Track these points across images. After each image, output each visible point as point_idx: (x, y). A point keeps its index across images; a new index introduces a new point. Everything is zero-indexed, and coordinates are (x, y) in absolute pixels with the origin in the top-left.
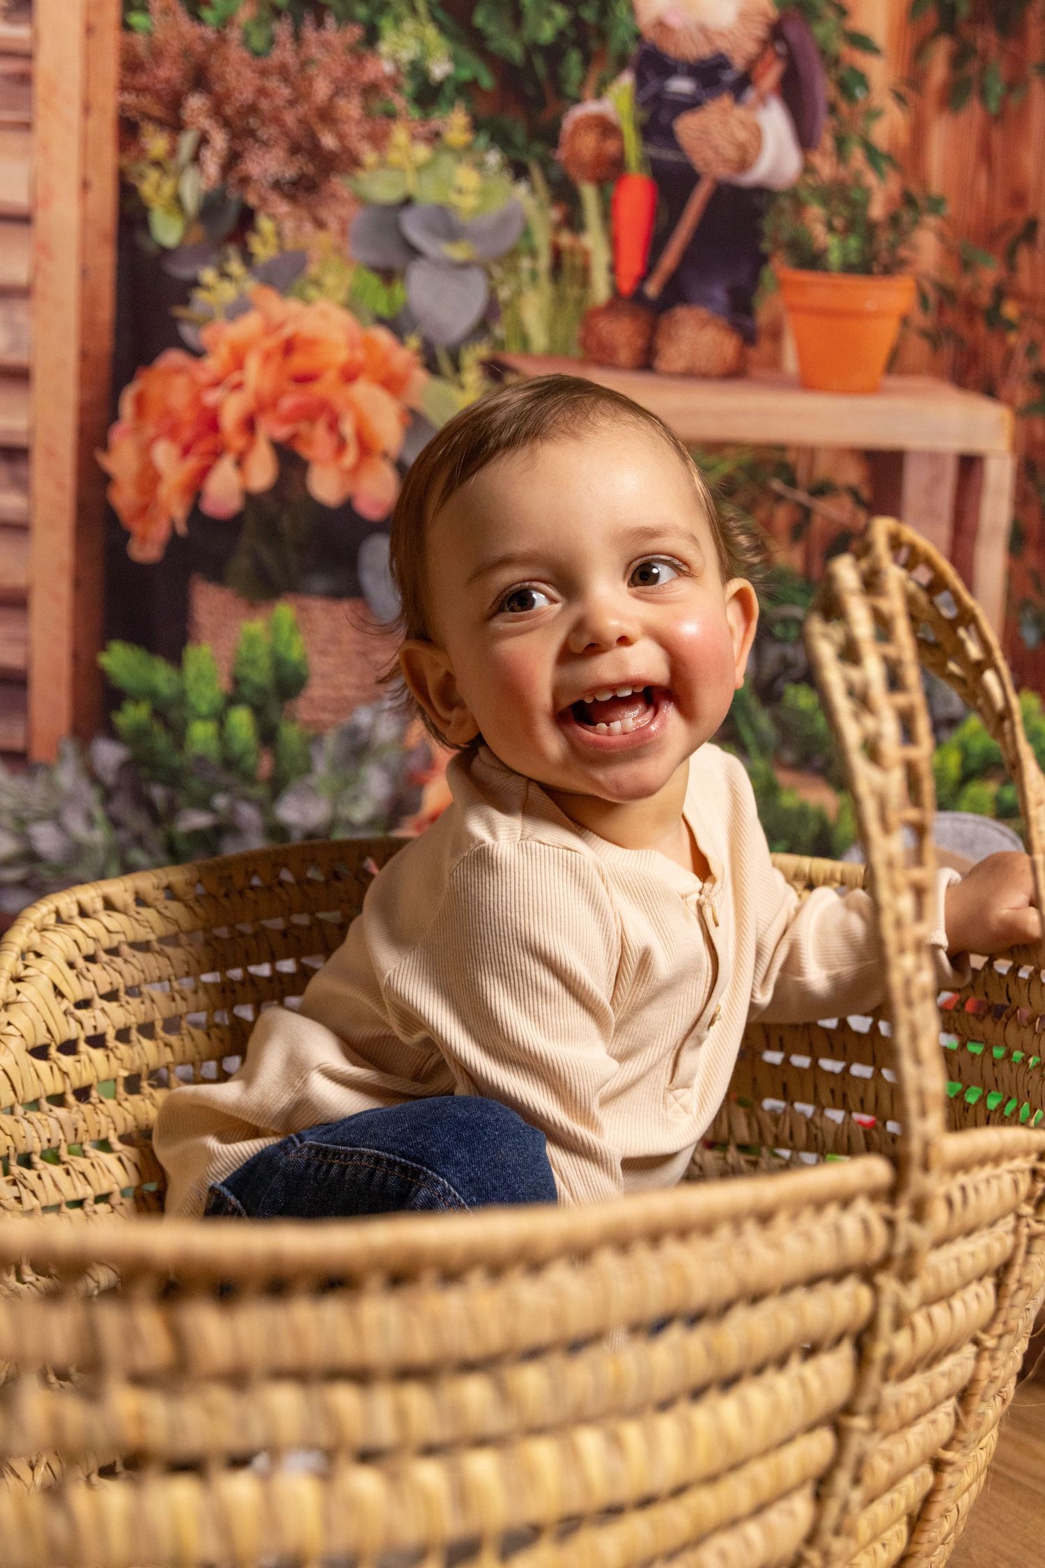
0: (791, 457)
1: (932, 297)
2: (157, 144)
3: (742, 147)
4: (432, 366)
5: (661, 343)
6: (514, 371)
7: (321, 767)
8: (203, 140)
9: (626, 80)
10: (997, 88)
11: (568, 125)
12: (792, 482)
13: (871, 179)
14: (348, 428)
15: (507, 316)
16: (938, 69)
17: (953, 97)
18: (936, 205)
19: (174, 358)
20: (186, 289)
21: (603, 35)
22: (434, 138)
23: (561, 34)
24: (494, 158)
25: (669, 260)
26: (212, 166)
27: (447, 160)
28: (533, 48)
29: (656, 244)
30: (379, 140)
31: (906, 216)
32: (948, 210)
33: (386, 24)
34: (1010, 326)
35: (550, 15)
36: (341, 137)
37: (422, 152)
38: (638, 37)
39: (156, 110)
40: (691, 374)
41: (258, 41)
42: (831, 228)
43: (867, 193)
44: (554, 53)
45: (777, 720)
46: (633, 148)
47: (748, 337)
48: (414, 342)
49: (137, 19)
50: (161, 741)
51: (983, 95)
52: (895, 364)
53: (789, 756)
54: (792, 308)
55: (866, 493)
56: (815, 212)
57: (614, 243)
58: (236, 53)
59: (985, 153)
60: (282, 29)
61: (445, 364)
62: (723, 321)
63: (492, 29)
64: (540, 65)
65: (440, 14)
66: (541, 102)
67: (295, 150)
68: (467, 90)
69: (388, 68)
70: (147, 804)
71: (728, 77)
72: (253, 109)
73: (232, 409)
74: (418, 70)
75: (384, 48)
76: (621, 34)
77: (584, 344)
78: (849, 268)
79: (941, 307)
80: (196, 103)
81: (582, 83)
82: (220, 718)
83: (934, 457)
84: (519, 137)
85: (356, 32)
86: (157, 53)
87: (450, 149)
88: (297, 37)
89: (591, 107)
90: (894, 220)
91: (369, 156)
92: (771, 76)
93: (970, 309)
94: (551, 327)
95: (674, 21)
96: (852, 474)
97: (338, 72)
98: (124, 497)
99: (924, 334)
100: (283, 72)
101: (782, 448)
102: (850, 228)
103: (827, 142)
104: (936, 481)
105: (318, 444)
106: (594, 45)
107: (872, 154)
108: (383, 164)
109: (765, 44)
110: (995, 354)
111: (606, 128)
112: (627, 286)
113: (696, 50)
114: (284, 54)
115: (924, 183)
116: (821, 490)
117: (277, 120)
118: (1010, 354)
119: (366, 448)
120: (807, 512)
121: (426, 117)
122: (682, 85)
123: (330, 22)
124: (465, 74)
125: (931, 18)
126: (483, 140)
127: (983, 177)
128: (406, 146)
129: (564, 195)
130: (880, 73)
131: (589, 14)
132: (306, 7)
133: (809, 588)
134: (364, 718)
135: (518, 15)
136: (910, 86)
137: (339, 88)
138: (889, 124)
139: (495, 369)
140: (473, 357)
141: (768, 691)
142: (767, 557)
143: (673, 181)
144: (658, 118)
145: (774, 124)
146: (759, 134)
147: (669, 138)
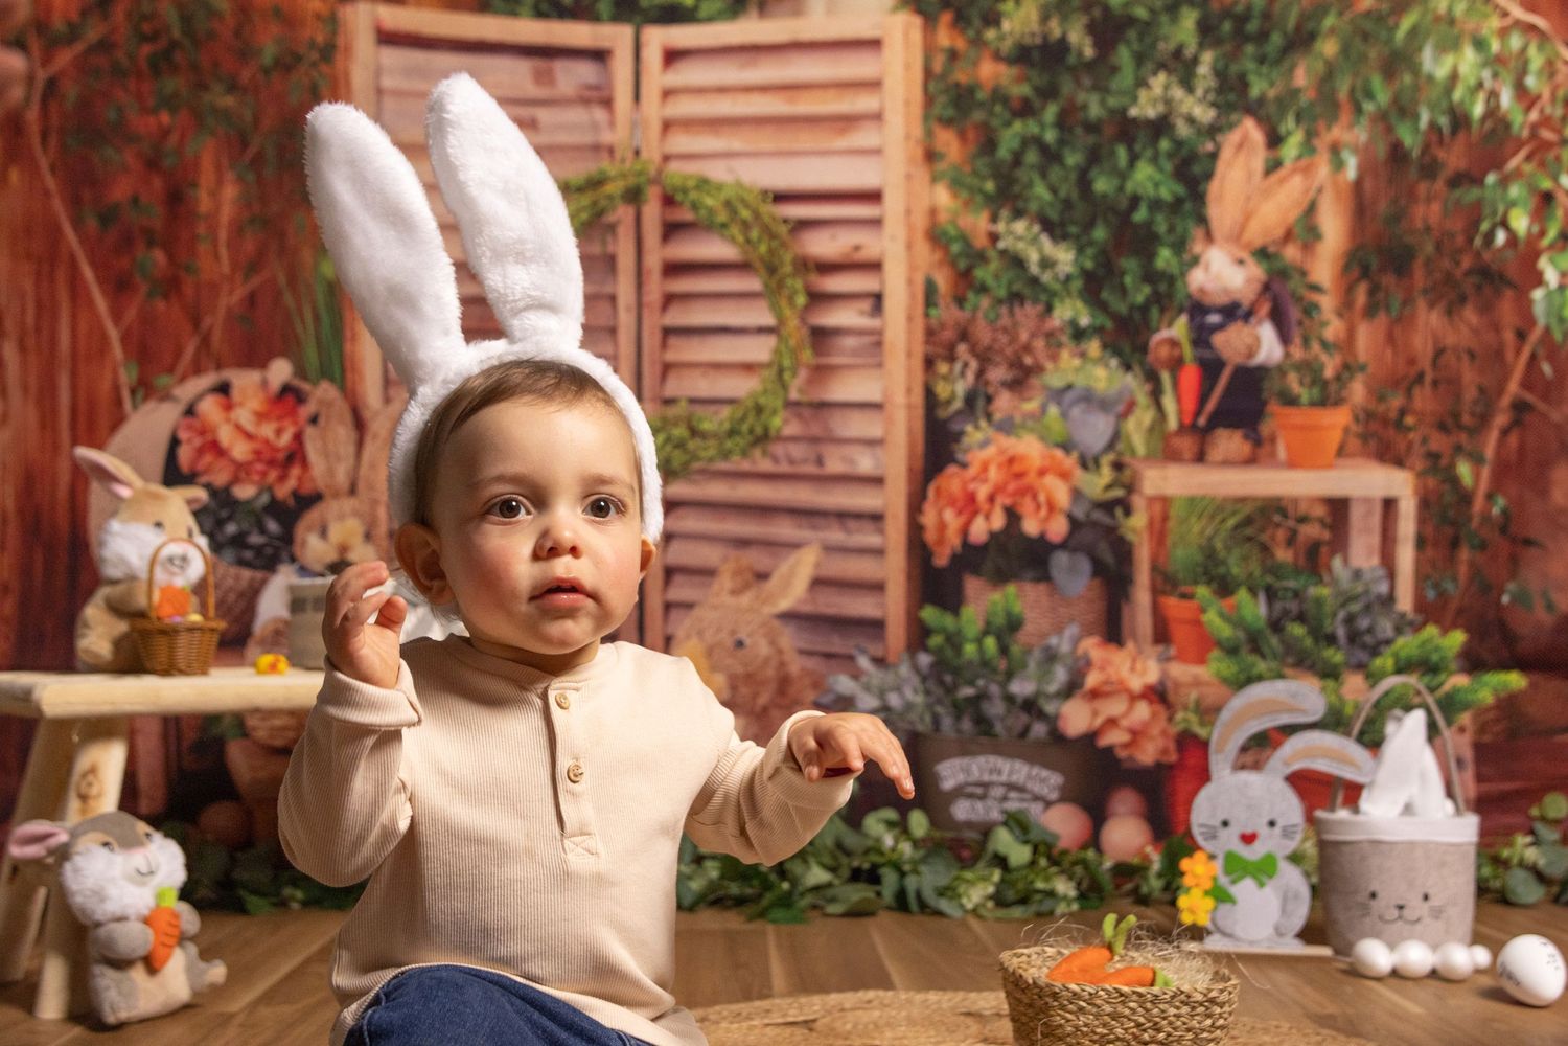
0: (1284, 504)
1: (1362, 416)
2: (943, 368)
3: (1249, 347)
4: (1084, 464)
5: (1208, 448)
6: (1129, 467)
7: (1032, 665)
8: (966, 365)
9: (1184, 318)
10: (1396, 305)
11: (1152, 343)
12: (1285, 515)
13: (1324, 357)
14: (1042, 498)
15: (1123, 440)
16: (1361, 296)
17: (1370, 311)
18: (1362, 368)
19: (952, 469)
20: (958, 436)
21: (1170, 296)
22: (1083, 355)
23: (1147, 299)
24: (1114, 362)
25: (1210, 406)
26: (970, 376)
27: (1089, 367)
28: (1132, 308)
29: (1203, 399)
30: (1054, 358)
31: (1346, 375)
32: (1370, 370)
33: (1056, 303)
34: (1409, 429)
35: (1141, 290)
36: (1034, 358)
37: (1077, 362)
38: (1189, 296)
39: (940, 351)
40: (1227, 463)
41: (992, 317)
42: (1301, 383)
43: (1322, 367)
44: (1144, 309)
45: (1282, 642)
46: (1188, 352)
47: (1257, 442)
48: (1075, 455)
49: (933, 312)
50: (949, 653)
51: (1388, 308)
52: (1341, 452)
53: (1290, 660)
54: (1282, 427)
56: (1292, 377)
57: (1179, 400)
58: (981, 323)
59: (1390, 339)
60: (1004, 310)
61: (1091, 464)
63: (1110, 300)
64: (1137, 316)
65: (1084, 295)
66: (1138, 333)
67: (1011, 366)
68: (1098, 330)
69: (1058, 323)
70: (941, 683)
71: (1240, 312)
72: (989, 348)
73: (982, 492)
74: (1073, 323)
75: (1056, 314)
76: (1180, 296)
77: (1164, 450)
78: (1313, 404)
79: (1367, 422)
80: (962, 349)
81: (1160, 321)
82: (979, 641)
83: (1367, 501)
84: (1127, 351)
85: (1040, 308)
86: (943, 326)
87: (1091, 360)
88: (1011, 313)
90: (1338, 378)
91: (1049, 366)
92: (1265, 309)
93: (1385, 422)
94: (1148, 443)
95: (1208, 287)
96: (1320, 511)
97: (1032, 327)
98: (930, 536)
99: (1358, 436)
100: (1005, 330)
101: (1278, 499)
102: (1313, 383)
103: (1298, 340)
104: (1369, 513)
105: (1027, 506)
106: (1165, 302)
107: (1325, 345)
108: (1056, 369)
109: (1260, 294)
110: (1401, 446)
111: (1173, 343)
112: (1188, 420)
113: (1221, 300)
114: (1005, 321)
115: (1355, 356)
116: (1303, 520)
117: (1002, 351)
118: (1410, 445)
119: (1051, 507)
120: (1295, 532)
121: (1078, 344)
122: (1214, 319)
123: (1028, 305)
124: (1098, 323)
125: (1356, 272)
126: (1108, 354)
127: (1389, 352)
128: (1068, 360)
129: (1152, 377)
130: (1327, 303)
131: (1163, 287)
132: (1015, 298)
133: (1297, 571)
134: (1053, 641)
135: (1123, 291)
136: (1345, 307)
137: (1033, 335)
138: (1334, 329)
139: (1118, 466)
140: (1106, 461)
141: (1276, 626)
142: (1273, 556)
143: (1211, 367)
144: (1201, 336)
145: (1267, 334)
146: (1258, 340)
147: (1207, 345)
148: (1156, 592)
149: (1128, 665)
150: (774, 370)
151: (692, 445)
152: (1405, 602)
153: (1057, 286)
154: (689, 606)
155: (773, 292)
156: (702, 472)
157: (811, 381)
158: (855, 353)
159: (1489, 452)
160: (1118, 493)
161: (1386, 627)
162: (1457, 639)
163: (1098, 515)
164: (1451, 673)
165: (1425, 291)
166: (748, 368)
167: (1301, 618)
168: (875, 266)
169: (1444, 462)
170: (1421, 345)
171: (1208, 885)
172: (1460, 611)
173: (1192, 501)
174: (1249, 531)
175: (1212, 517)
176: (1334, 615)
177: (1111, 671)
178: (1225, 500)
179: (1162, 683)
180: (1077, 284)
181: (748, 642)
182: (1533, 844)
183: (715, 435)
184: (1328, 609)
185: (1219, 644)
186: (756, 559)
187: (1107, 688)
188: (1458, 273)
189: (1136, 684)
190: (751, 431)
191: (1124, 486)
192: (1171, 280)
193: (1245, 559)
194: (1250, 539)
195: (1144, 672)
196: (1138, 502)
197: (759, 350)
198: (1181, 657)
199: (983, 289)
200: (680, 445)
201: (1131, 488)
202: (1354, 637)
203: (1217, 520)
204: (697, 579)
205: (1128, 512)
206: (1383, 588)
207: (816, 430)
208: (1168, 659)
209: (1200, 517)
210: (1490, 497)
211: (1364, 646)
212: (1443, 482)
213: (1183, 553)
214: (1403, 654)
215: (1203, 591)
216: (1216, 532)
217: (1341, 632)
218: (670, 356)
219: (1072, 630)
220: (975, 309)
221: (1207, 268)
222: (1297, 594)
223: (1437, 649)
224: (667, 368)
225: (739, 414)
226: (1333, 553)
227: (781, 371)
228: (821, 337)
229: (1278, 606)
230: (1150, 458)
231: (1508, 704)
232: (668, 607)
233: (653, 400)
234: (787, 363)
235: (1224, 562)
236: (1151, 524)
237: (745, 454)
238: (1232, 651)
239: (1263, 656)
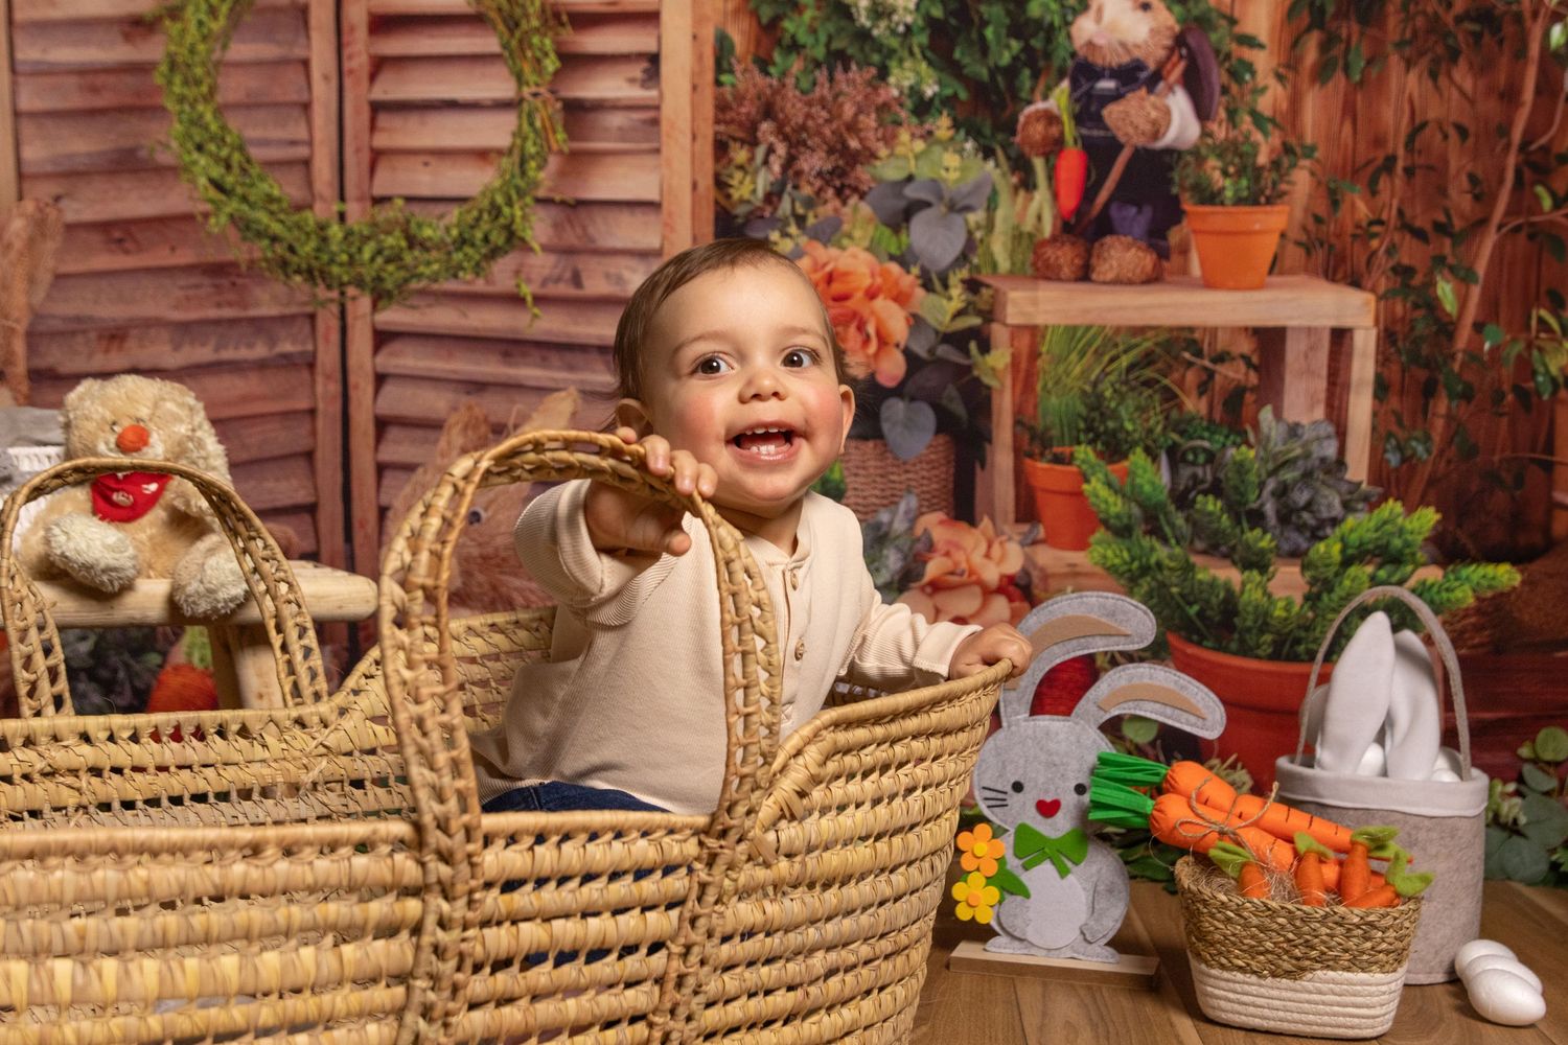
0: (1197, 335)
2: (740, 155)
3: (1154, 123)
4: (927, 286)
5: (1094, 261)
6: (988, 286)
8: (771, 150)
9: (1065, 84)
10: (1358, 63)
11: (1022, 119)
12: (1199, 354)
14: (871, 329)
15: (980, 251)
16: (1311, 54)
17: (1322, 73)
18: (1309, 152)
21: (1048, 56)
22: (928, 136)
23: (1015, 59)
24: (969, 145)
26: (776, 166)
27: (937, 149)
28: (994, 71)
30: (889, 140)
32: (1318, 154)
33: (893, 64)
35: (1008, 47)
36: (861, 140)
37: (919, 145)
38: (1073, 55)
39: (740, 134)
40: (1119, 282)
41: (805, 84)
42: (1225, 174)
43: (1255, 146)
44: (1011, 72)
45: (1187, 520)
46: (1069, 130)
47: (1163, 254)
48: (915, 270)
49: (725, 78)
51: (1347, 69)
52: (1274, 267)
53: (1199, 545)
54: (1195, 232)
55: (1255, 359)
56: (1213, 162)
57: (1055, 196)
58: (791, 93)
59: (1349, 110)
60: (821, 75)
61: (937, 285)
62: (1143, 244)
63: (966, 60)
64: (1001, 80)
65: (929, 54)
66: (1004, 107)
67: (831, 151)
68: (949, 102)
69: (895, 93)
71: (1143, 75)
72: (803, 128)
74: (915, 91)
75: (892, 80)
76: (1061, 54)
77: (1034, 264)
78: (1239, 201)
80: (766, 127)
81: (1032, 90)
83: (1310, 331)
84: (987, 131)
85: (873, 71)
86: (740, 98)
87: (939, 142)
88: (831, 79)
89: (1040, 105)
90: (1276, 165)
91: (883, 152)
92: (1176, 71)
94: (1012, 256)
95: (1100, 41)
96: (1245, 346)
97: (859, 98)
99: (1298, 243)
100: (823, 103)
101: (1191, 329)
102: (1242, 172)
103: (1221, 114)
104: (1312, 348)
106: (1041, 63)
107: (1256, 116)
108: (892, 155)
109: (1171, 50)
110: (1360, 256)
111: (1051, 118)
113: (1117, 59)
114: (823, 90)
115: (1301, 137)
116: (1221, 358)
117: (819, 133)
118: (1372, 255)
119: (883, 341)
120: (1211, 374)
121: (922, 123)
122: (1107, 84)
123: (854, 67)
124: (949, 92)
125: (1305, 18)
126: (962, 133)
127: (1347, 128)
128: (908, 142)
129: (1021, 167)
130: (1263, 61)
131: (1037, 43)
132: (838, 59)
133: (1212, 426)
134: (884, 517)
135: (984, 49)
136: (1288, 68)
137: (860, 111)
138: (1271, 97)
139: (973, 286)
140: (956, 279)
141: (1182, 499)
142: (1180, 406)
143: (1100, 151)
144: (1088, 110)
145: (1179, 104)
146: (1167, 112)
147: (1098, 121)
148: (1019, 453)
149: (983, 547)
150: (516, 158)
151: (408, 258)
152: (1358, 469)
153: (894, 43)
154: (409, 468)
155: (513, 55)
156: (422, 293)
157: (562, 174)
158: (623, 134)
159: (1481, 268)
160: (975, 321)
161: (1331, 501)
162: (1427, 518)
163: (944, 351)
164: (1417, 566)
165: (1400, 45)
166: (482, 155)
167: (1216, 489)
168: (651, 18)
169: (1417, 280)
170: (1392, 118)
171: (992, 869)
172: (1432, 482)
173: (1071, 331)
174: (1149, 373)
175: (1098, 354)
176: (1262, 485)
177: (960, 556)
178: (1118, 330)
179: (1025, 572)
180: (922, 39)
181: (484, 515)
182: (1518, 793)
183: (440, 245)
184: (1252, 478)
185: (1105, 523)
186: (493, 406)
187: (954, 579)
188: (1449, 19)
189: (991, 574)
190: (486, 239)
191: (979, 313)
192: (1050, 32)
193: (1142, 409)
194: (1148, 383)
195: (1003, 558)
196: (999, 333)
197: (496, 131)
198: (1050, 541)
199: (795, 47)
200: (395, 258)
201: (989, 316)
202: (1286, 516)
203: (1106, 358)
204: (419, 433)
205: (985, 347)
206: (1330, 450)
207: (571, 238)
208: (1035, 543)
209: (1082, 354)
210: (1478, 327)
211: (1301, 528)
212: (1416, 306)
213: (1057, 403)
214: (1354, 538)
215: (1084, 453)
216: (1105, 373)
217: (1270, 508)
218: (381, 141)
219: (909, 503)
220: (784, 74)
221: (1099, 18)
222: (1211, 457)
223: (1401, 531)
224: (377, 156)
225: (470, 218)
226: (1260, 404)
227: (523, 162)
228: (577, 112)
229: (1186, 472)
230: (1012, 274)
231: (1493, 607)
232: (381, 469)
233: (360, 199)
234: (531, 149)
235: (1115, 415)
236: (1015, 364)
237: (478, 269)
238: (1123, 531)
239: (1165, 540)
